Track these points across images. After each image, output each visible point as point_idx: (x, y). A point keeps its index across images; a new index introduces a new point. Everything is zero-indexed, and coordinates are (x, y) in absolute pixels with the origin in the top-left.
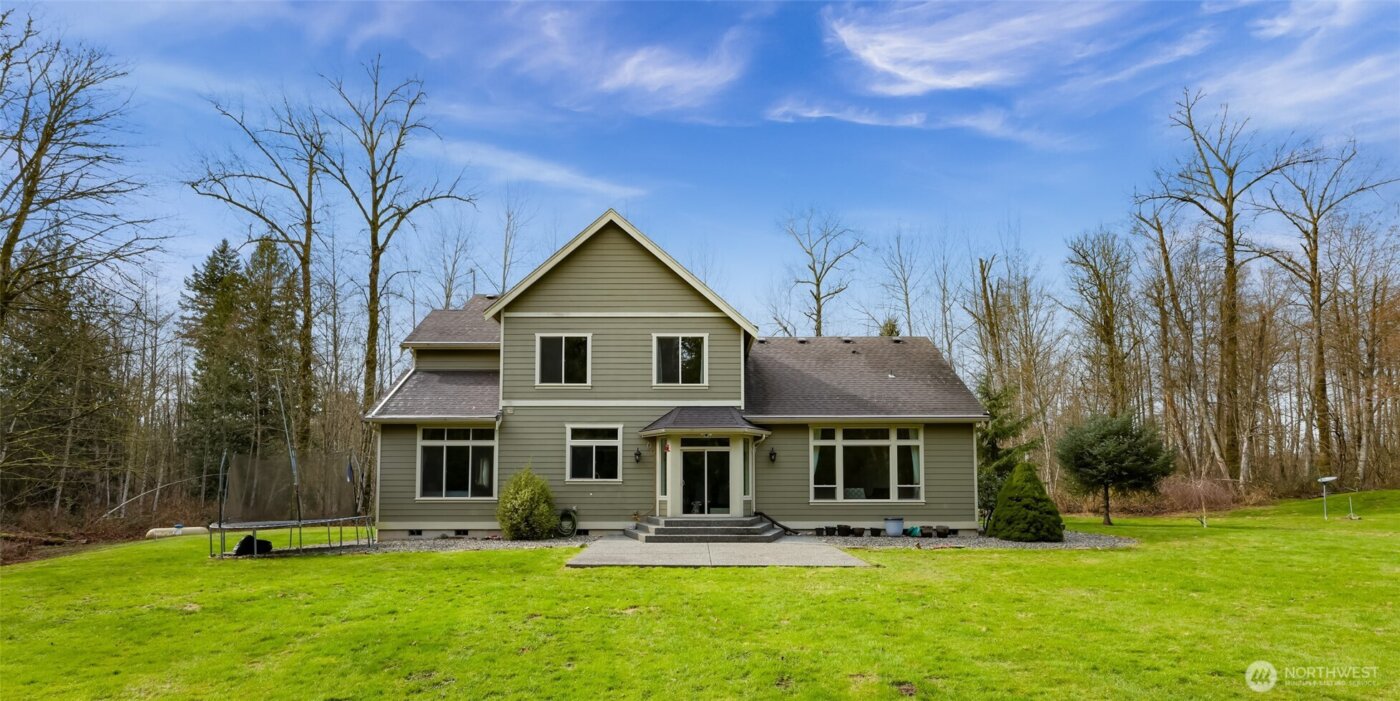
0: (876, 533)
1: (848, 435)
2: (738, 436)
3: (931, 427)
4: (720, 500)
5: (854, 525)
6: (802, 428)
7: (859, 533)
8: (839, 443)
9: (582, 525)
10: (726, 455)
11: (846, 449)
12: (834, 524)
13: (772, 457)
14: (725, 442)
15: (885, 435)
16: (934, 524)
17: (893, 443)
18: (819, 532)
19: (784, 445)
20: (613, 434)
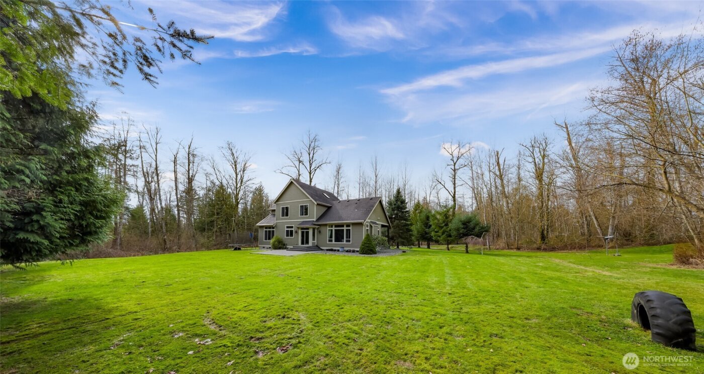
0: (338, 251)
1: (336, 226)
2: (311, 228)
3: (354, 224)
4: (307, 242)
5: (334, 248)
6: (326, 225)
7: (335, 250)
8: (334, 229)
9: (287, 247)
10: (308, 232)
11: (335, 230)
12: (330, 248)
13: (320, 232)
14: (308, 229)
15: (343, 226)
16: (352, 249)
17: (345, 228)
18: (327, 250)
19: (322, 229)
20: (292, 227)
